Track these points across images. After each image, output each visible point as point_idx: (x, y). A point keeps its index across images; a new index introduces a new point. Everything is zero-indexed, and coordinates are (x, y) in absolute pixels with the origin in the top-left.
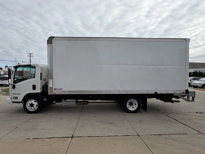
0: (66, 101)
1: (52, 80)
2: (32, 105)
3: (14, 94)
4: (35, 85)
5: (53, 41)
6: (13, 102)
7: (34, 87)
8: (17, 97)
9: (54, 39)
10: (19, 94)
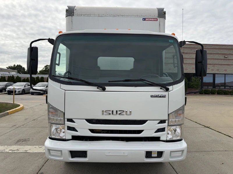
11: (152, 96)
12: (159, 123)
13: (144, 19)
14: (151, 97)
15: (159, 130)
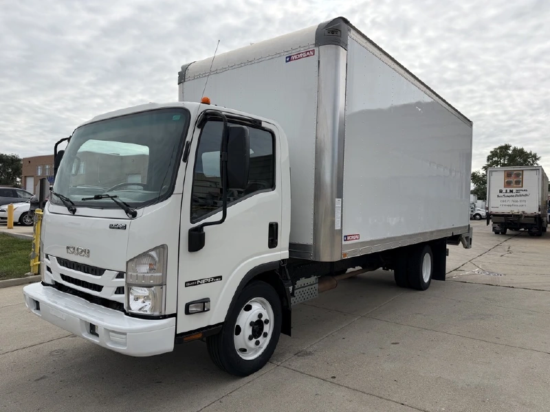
0: (296, 286)
1: (340, 200)
3: (194, 282)
4: (276, 226)
5: (349, 38)
6: (179, 338)
7: (274, 234)
9: (352, 34)
11: (112, 227)
12: (117, 277)
13: (289, 59)
14: (110, 228)
15: (120, 290)
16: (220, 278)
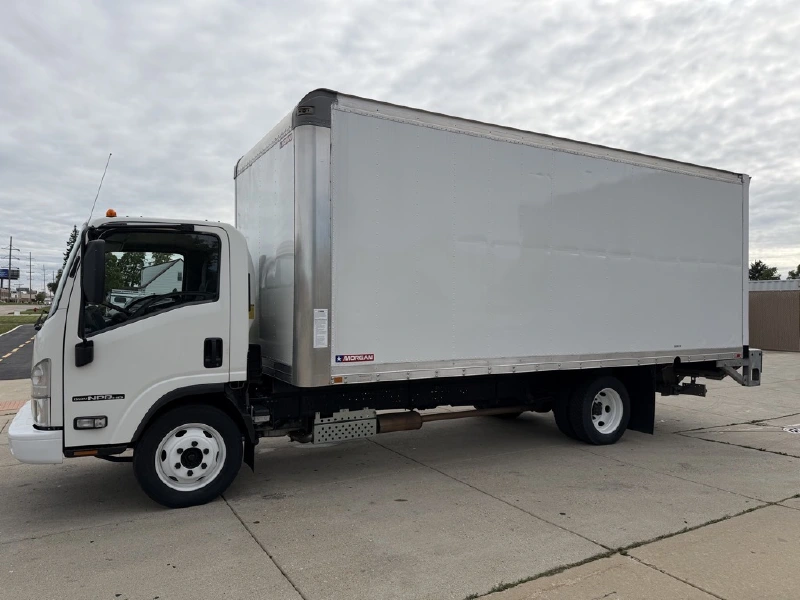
0: (332, 419)
1: (326, 311)
2: (192, 457)
3: (84, 398)
4: (219, 342)
5: (333, 112)
6: (69, 452)
7: (213, 352)
8: (106, 418)
9: (341, 106)
10: (115, 396)
16: (123, 396)
